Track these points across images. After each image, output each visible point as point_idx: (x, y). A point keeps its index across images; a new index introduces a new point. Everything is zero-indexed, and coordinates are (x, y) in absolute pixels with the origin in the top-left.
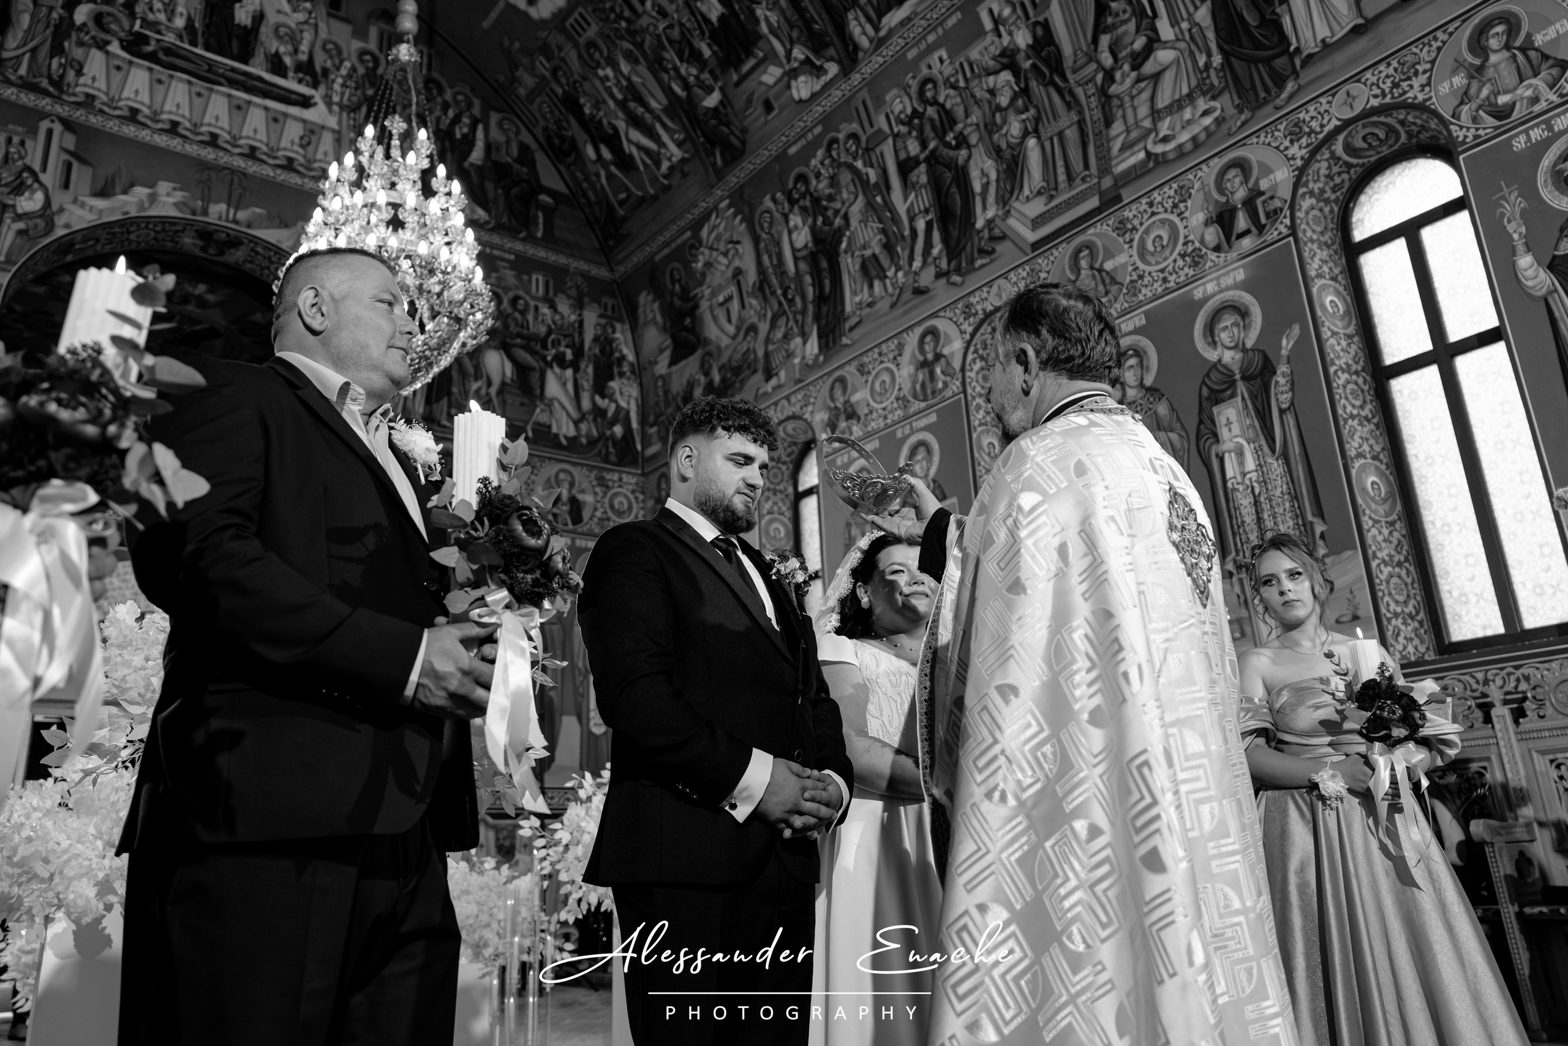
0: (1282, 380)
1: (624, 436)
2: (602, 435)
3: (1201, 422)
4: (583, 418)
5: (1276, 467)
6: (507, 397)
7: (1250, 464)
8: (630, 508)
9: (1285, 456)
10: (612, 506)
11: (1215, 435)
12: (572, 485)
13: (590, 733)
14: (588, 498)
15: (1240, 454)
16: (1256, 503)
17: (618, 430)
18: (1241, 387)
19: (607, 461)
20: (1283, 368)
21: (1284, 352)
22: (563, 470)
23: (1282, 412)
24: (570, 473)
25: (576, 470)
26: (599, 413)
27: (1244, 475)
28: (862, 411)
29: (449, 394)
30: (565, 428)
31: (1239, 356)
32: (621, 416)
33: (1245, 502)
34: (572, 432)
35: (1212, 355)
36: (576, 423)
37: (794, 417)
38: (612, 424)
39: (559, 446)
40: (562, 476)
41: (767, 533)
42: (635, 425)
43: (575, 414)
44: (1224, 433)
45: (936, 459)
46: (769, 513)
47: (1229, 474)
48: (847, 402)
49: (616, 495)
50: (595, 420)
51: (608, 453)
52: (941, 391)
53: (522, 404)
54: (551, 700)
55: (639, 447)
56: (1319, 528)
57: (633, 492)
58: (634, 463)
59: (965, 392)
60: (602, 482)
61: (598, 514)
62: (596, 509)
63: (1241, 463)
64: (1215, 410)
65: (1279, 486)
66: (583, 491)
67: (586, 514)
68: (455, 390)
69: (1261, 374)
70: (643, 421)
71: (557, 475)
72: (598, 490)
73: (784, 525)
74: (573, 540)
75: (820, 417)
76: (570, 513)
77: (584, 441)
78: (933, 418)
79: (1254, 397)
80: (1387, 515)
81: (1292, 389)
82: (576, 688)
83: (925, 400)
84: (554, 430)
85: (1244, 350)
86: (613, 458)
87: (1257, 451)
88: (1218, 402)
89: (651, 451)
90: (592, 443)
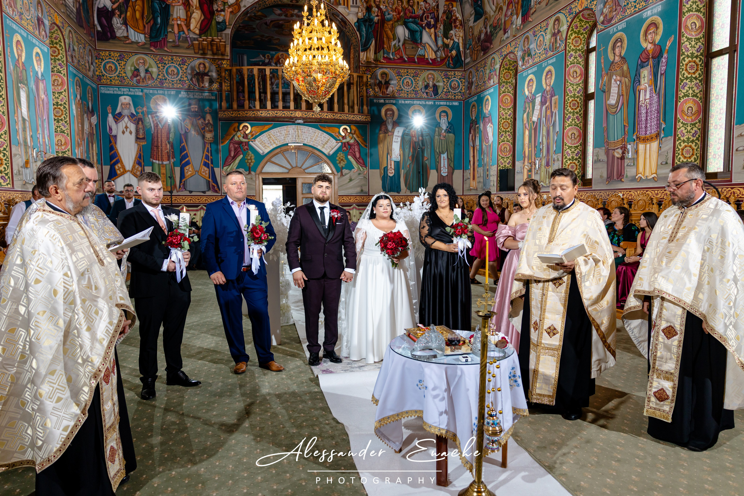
0: (664, 60)
1: (457, 55)
2: (447, 56)
3: (636, 75)
4: (439, 49)
5: (655, 97)
6: (407, 46)
7: (648, 97)
8: (459, 86)
9: (659, 95)
10: (451, 86)
11: (639, 81)
12: (433, 79)
13: (441, 175)
14: (441, 84)
15: (646, 91)
16: (647, 113)
17: (454, 52)
18: (651, 60)
19: (449, 67)
20: (665, 55)
21: (667, 48)
22: (430, 74)
23: (661, 74)
24: (433, 75)
25: (436, 74)
26: (446, 46)
27: (645, 100)
28: (533, 53)
29: (383, 48)
30: (431, 55)
31: (653, 47)
32: (456, 46)
33: (643, 111)
34: (434, 57)
35: (644, 45)
36: (435, 52)
37: (511, 52)
38: (451, 50)
39: (428, 63)
40: (430, 76)
41: (502, 100)
42: (461, 49)
43: (435, 48)
44: (642, 82)
45: (553, 78)
46: (503, 92)
47: (641, 99)
48: (528, 48)
49: (452, 81)
50: (444, 49)
51: (449, 63)
52: (558, 47)
53: (413, 48)
54: (426, 164)
55: (463, 59)
56: (663, 126)
57: (460, 79)
58: (461, 66)
59: (565, 49)
60: (447, 77)
61: (445, 90)
62: (444, 88)
63: (645, 95)
64: (641, 70)
65: (655, 107)
66: (438, 82)
67: (440, 91)
68: (385, 46)
69: (658, 56)
70: (465, 48)
71: (428, 76)
72: (445, 80)
73: (510, 97)
74: (434, 102)
75: (520, 54)
76: (433, 91)
77: (439, 60)
78: (554, 60)
79: (654, 66)
80: (692, 120)
81: (666, 65)
82: (435, 160)
83: (553, 51)
84: (426, 57)
85: (655, 45)
86: (451, 65)
87: (651, 90)
88: (642, 67)
89: (468, 60)
90: (443, 60)
